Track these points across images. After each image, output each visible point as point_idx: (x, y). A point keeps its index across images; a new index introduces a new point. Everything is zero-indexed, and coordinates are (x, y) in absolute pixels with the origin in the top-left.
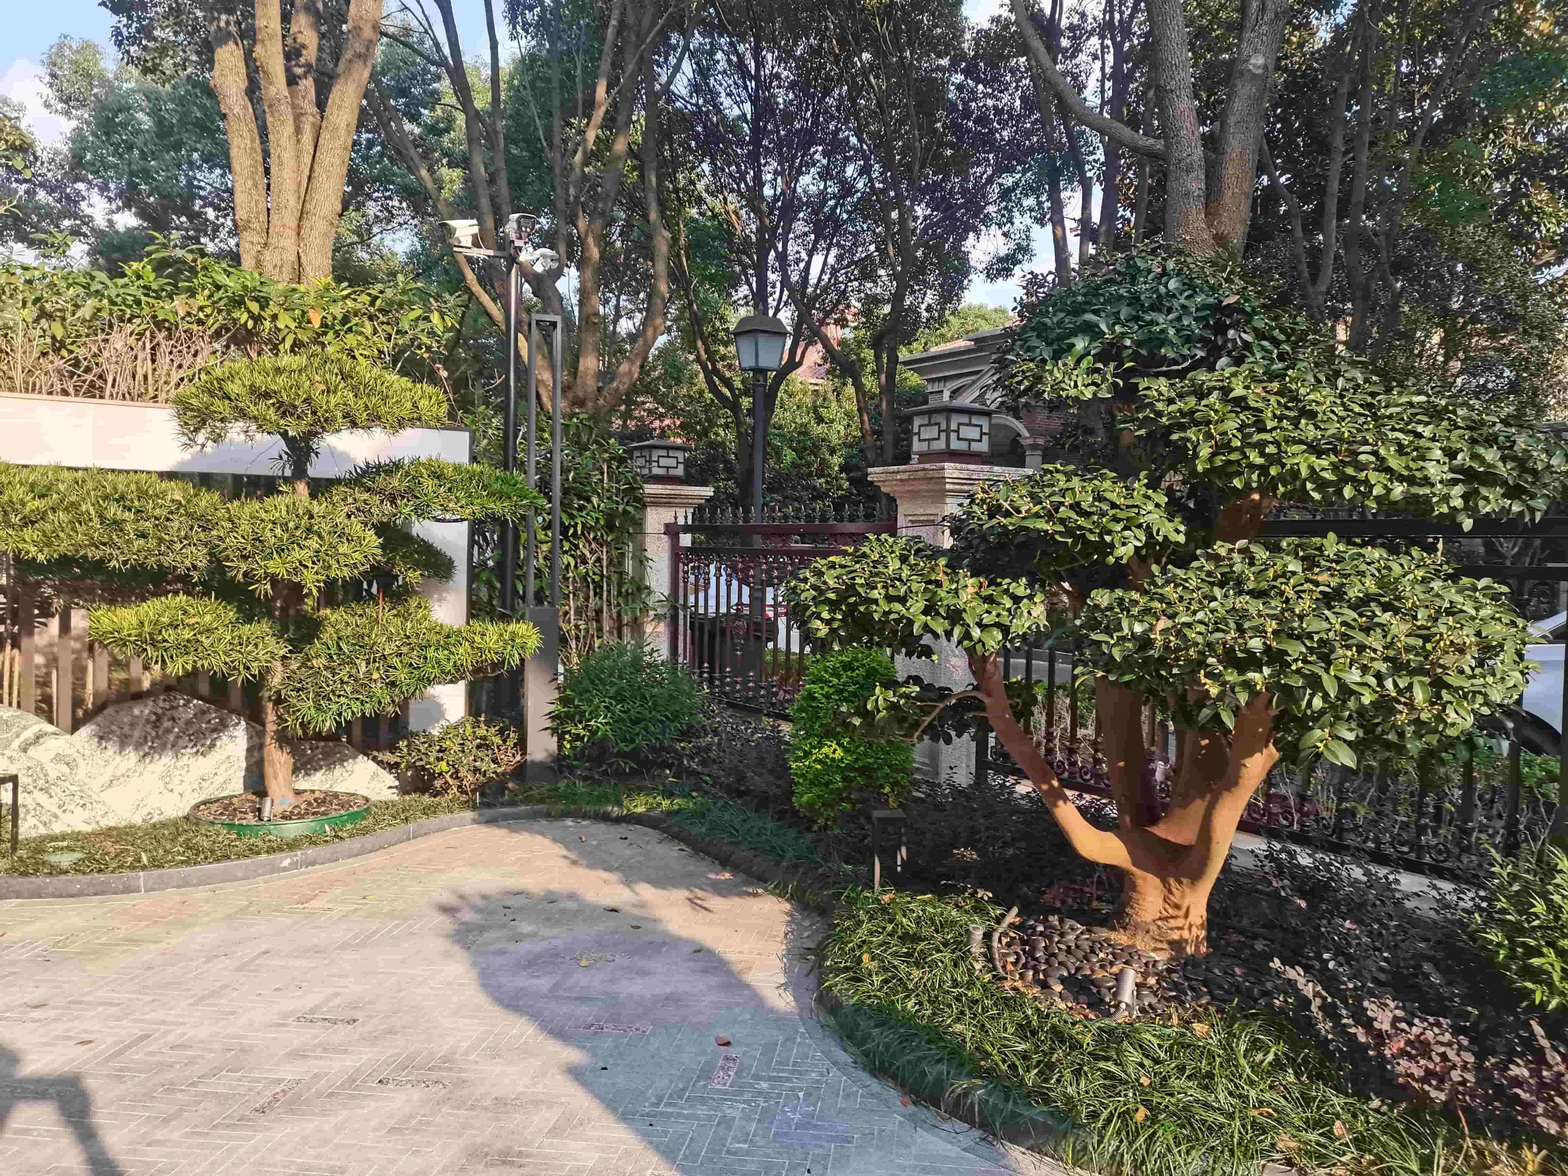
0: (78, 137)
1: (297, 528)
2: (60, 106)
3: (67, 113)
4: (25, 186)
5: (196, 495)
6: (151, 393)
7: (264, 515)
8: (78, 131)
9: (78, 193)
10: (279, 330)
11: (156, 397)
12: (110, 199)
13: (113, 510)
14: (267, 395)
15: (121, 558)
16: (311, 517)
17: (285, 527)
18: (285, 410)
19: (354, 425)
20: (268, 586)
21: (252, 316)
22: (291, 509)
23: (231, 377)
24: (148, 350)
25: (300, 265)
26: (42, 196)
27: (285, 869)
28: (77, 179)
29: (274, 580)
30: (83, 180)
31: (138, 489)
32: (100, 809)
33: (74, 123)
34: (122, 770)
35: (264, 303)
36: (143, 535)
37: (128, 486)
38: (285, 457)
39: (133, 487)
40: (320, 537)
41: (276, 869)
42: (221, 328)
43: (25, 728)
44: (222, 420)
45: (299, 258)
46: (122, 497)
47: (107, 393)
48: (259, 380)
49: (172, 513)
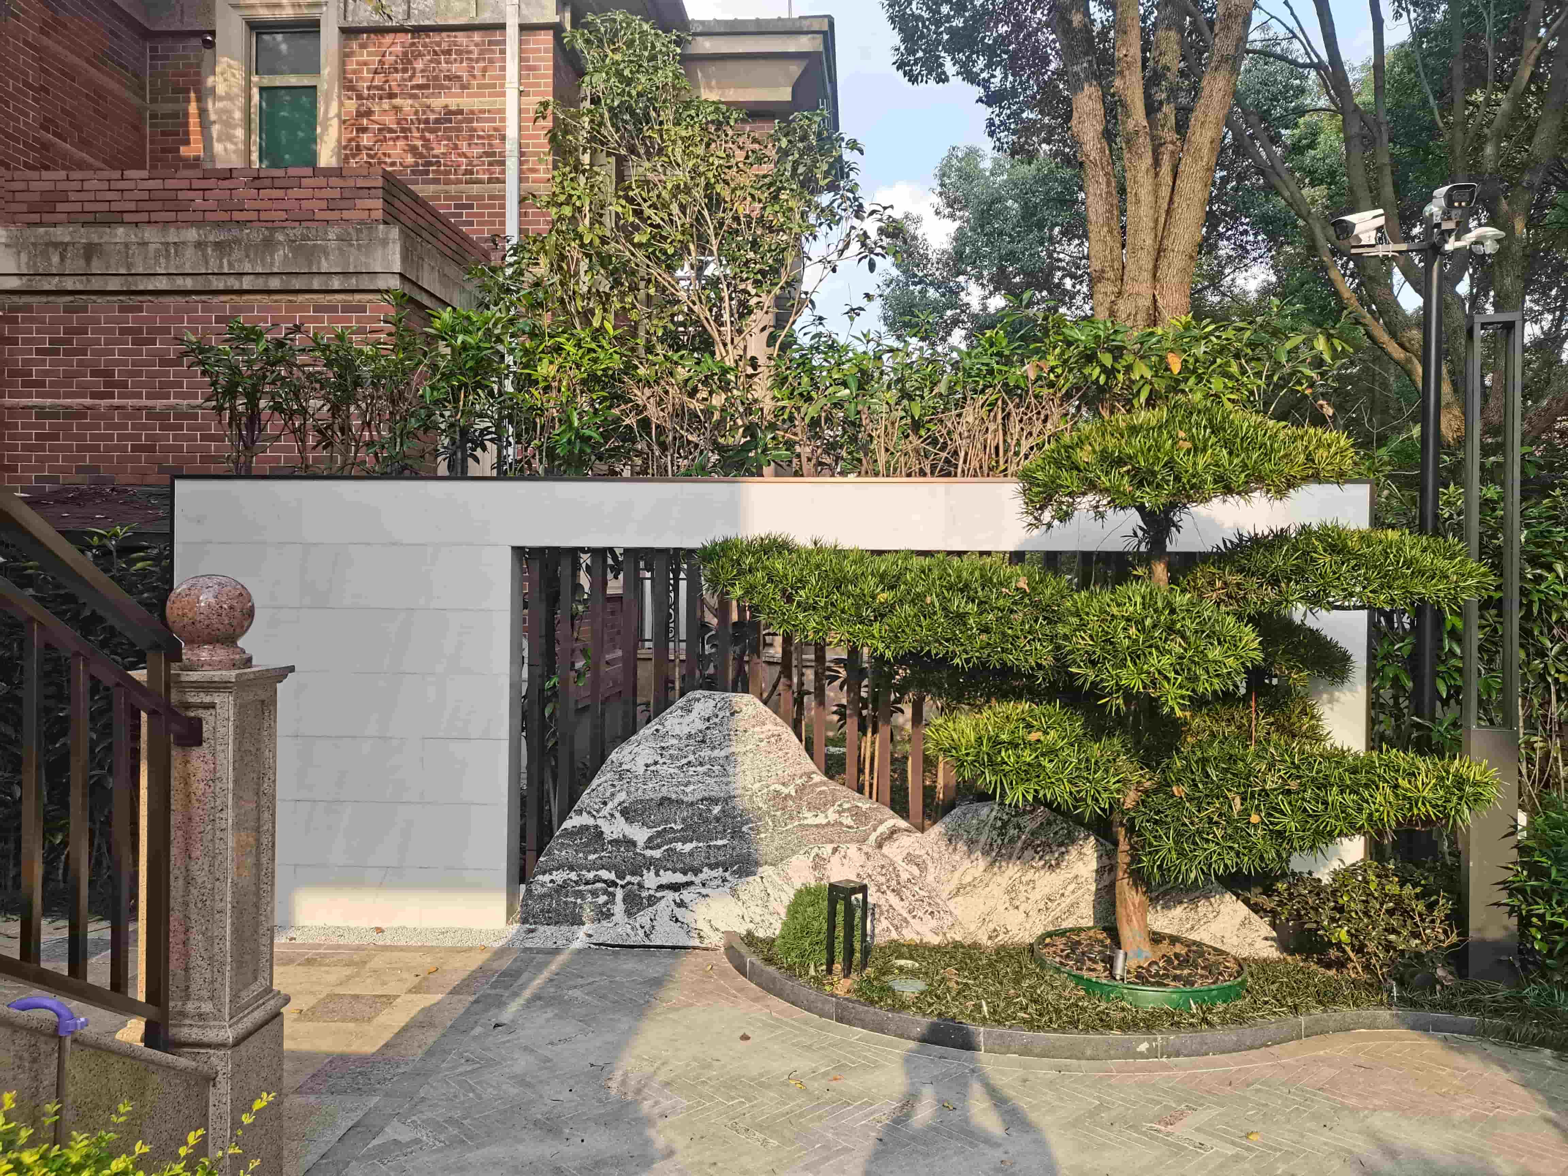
0: (960, 237)
1: (1155, 626)
2: (947, 211)
3: (952, 216)
4: (919, 287)
5: (1041, 581)
6: (1002, 467)
7: (1115, 610)
8: (960, 228)
9: (958, 285)
10: (1133, 382)
11: (1006, 470)
12: (983, 285)
13: (958, 603)
14: (1120, 462)
15: (965, 656)
16: (1173, 611)
17: (1140, 623)
18: (1141, 478)
19: (1228, 490)
20: (1120, 701)
21: (1104, 369)
22: (1148, 602)
23: (1080, 444)
24: (999, 420)
25: (1156, 308)
26: (932, 293)
27: (1142, 1055)
28: (959, 274)
29: (1128, 695)
30: (964, 273)
31: (982, 576)
32: (948, 920)
33: (958, 224)
34: (968, 879)
35: (1117, 352)
36: (986, 630)
37: (972, 573)
38: (1140, 533)
39: (977, 574)
40: (1183, 637)
41: (1131, 1053)
42: (1071, 388)
43: (881, 822)
44: (1070, 494)
45: (1155, 301)
46: (967, 586)
47: (959, 470)
48: (1111, 443)
49: (1015, 603)
